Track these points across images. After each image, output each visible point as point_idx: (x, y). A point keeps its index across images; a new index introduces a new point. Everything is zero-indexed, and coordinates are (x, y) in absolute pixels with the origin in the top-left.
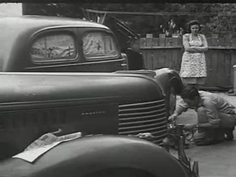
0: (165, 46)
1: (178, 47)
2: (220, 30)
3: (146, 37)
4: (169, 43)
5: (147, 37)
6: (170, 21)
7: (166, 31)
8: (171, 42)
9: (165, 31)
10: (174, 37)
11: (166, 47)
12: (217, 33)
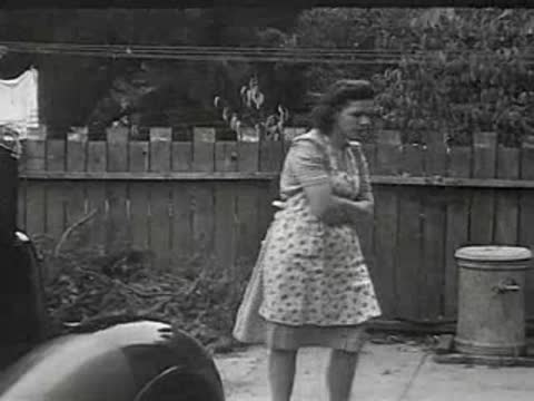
0: (215, 170)
1: (258, 174)
2: (409, 116)
3: (148, 139)
4: (228, 162)
5: (153, 139)
6: (247, 85)
7: (234, 119)
8: (234, 159)
9: (230, 119)
10: (245, 138)
11: (217, 176)
12: (397, 128)
